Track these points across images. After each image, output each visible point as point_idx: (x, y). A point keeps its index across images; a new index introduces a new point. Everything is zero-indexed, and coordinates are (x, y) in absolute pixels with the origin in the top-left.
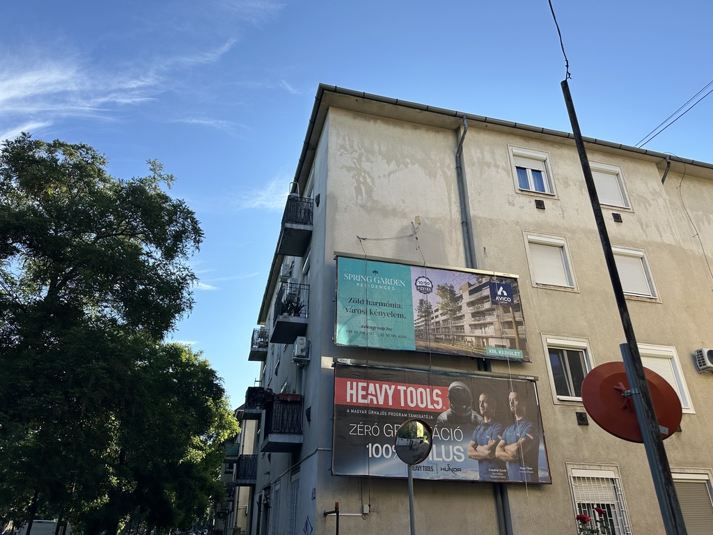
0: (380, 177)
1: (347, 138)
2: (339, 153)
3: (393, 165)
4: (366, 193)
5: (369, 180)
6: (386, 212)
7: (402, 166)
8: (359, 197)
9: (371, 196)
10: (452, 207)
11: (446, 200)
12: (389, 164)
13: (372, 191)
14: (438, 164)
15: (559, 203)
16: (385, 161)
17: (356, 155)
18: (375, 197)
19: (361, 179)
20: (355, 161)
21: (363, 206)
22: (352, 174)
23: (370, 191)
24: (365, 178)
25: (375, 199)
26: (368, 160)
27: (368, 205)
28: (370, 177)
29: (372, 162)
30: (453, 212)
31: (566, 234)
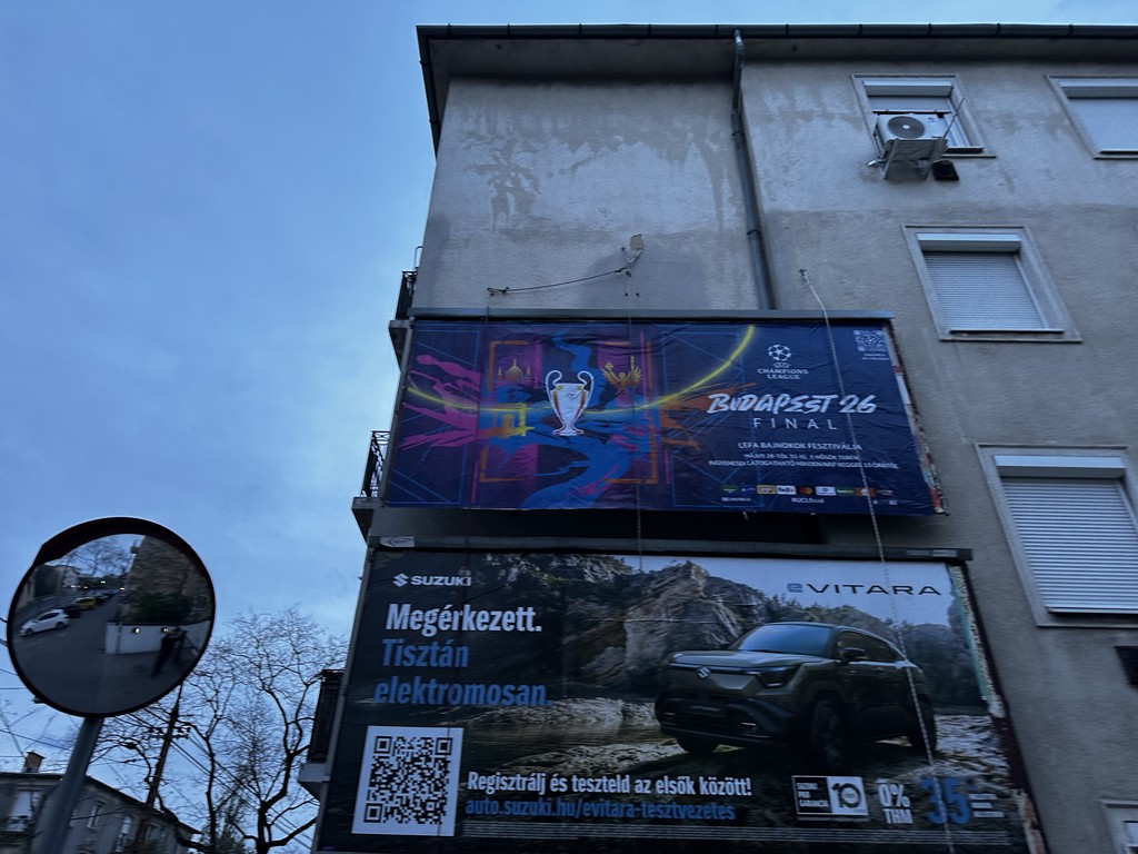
0: (551, 175)
1: (483, 119)
2: (464, 145)
3: (584, 152)
4: (518, 207)
5: (525, 183)
6: (562, 237)
7: (603, 149)
8: (502, 215)
9: (528, 212)
10: (724, 209)
11: (710, 197)
12: (573, 149)
13: (531, 202)
14: (690, 135)
15: (994, 163)
16: (566, 145)
17: (499, 144)
18: (536, 211)
19: (509, 184)
20: (498, 153)
21: (507, 231)
22: (489, 176)
23: (525, 203)
24: (516, 181)
25: (537, 215)
26: (527, 149)
27: (519, 227)
28: (528, 176)
29: (535, 151)
30: (727, 217)
31: (1025, 222)
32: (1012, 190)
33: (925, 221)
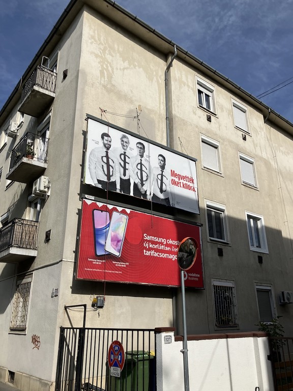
0: (117, 69)
1: (96, 32)
2: (90, 41)
3: (126, 64)
4: (108, 78)
5: (110, 68)
6: (120, 96)
7: (132, 66)
8: (103, 79)
9: (111, 81)
10: (161, 105)
11: (158, 99)
12: (124, 61)
13: (111, 77)
14: (154, 73)
15: (218, 120)
16: (121, 59)
17: (102, 47)
18: (113, 82)
19: (105, 66)
20: (101, 51)
21: (104, 86)
22: (98, 60)
23: (110, 77)
24: (107, 66)
25: (113, 84)
26: (110, 54)
27: (109, 86)
28: (111, 66)
29: (113, 56)
30: (161, 109)
31: (220, 140)
32: (219, 129)
33: (203, 132)
